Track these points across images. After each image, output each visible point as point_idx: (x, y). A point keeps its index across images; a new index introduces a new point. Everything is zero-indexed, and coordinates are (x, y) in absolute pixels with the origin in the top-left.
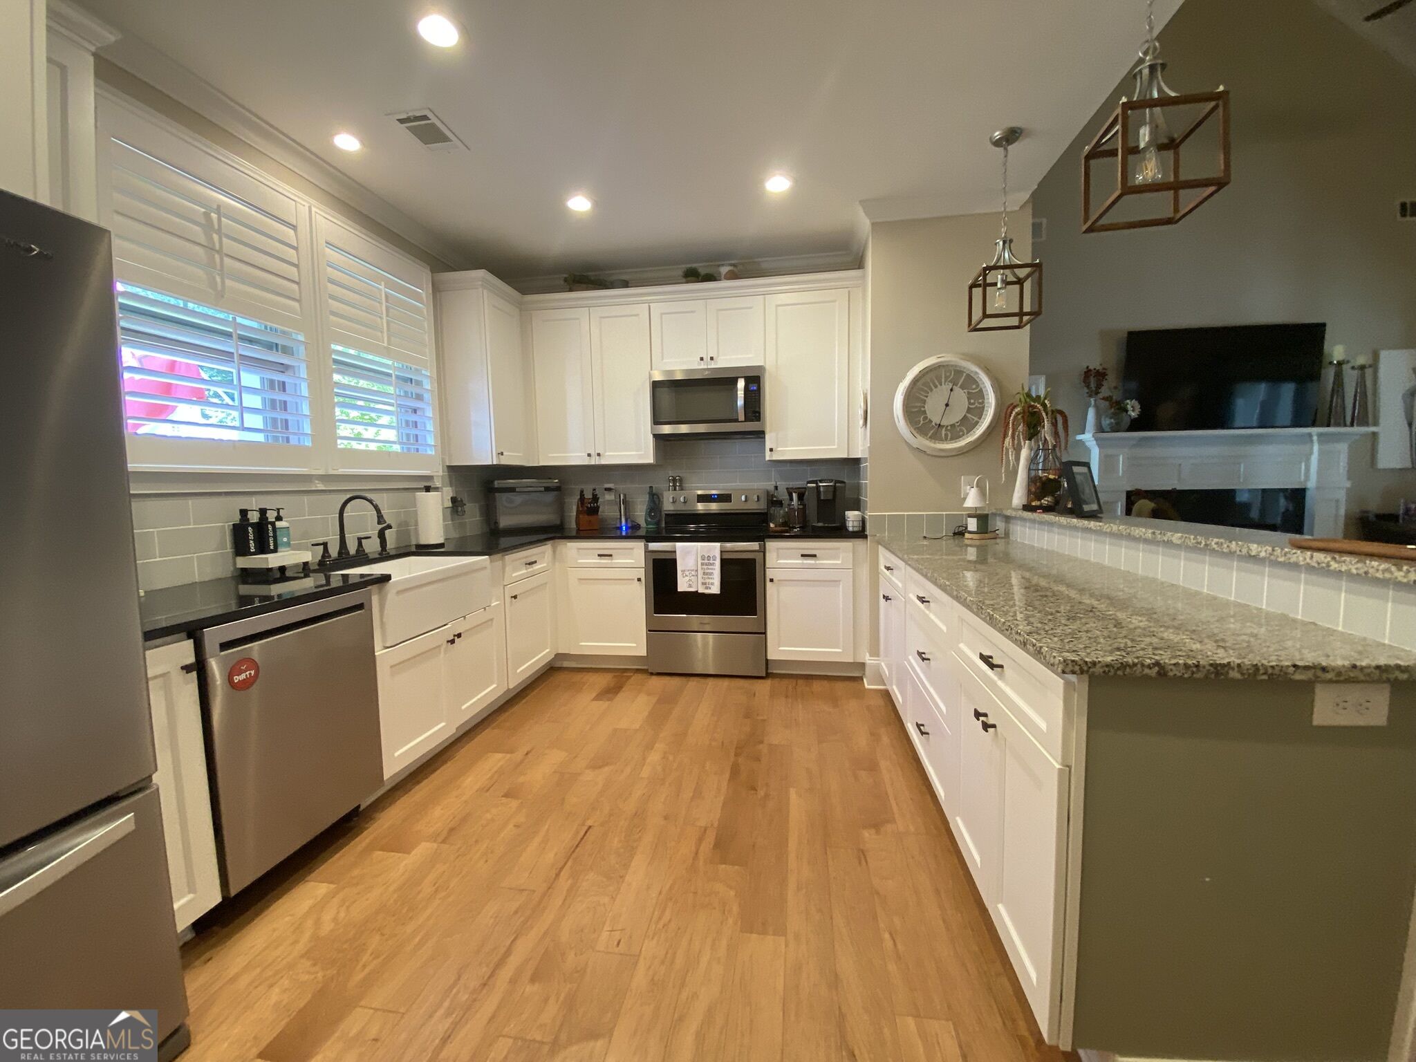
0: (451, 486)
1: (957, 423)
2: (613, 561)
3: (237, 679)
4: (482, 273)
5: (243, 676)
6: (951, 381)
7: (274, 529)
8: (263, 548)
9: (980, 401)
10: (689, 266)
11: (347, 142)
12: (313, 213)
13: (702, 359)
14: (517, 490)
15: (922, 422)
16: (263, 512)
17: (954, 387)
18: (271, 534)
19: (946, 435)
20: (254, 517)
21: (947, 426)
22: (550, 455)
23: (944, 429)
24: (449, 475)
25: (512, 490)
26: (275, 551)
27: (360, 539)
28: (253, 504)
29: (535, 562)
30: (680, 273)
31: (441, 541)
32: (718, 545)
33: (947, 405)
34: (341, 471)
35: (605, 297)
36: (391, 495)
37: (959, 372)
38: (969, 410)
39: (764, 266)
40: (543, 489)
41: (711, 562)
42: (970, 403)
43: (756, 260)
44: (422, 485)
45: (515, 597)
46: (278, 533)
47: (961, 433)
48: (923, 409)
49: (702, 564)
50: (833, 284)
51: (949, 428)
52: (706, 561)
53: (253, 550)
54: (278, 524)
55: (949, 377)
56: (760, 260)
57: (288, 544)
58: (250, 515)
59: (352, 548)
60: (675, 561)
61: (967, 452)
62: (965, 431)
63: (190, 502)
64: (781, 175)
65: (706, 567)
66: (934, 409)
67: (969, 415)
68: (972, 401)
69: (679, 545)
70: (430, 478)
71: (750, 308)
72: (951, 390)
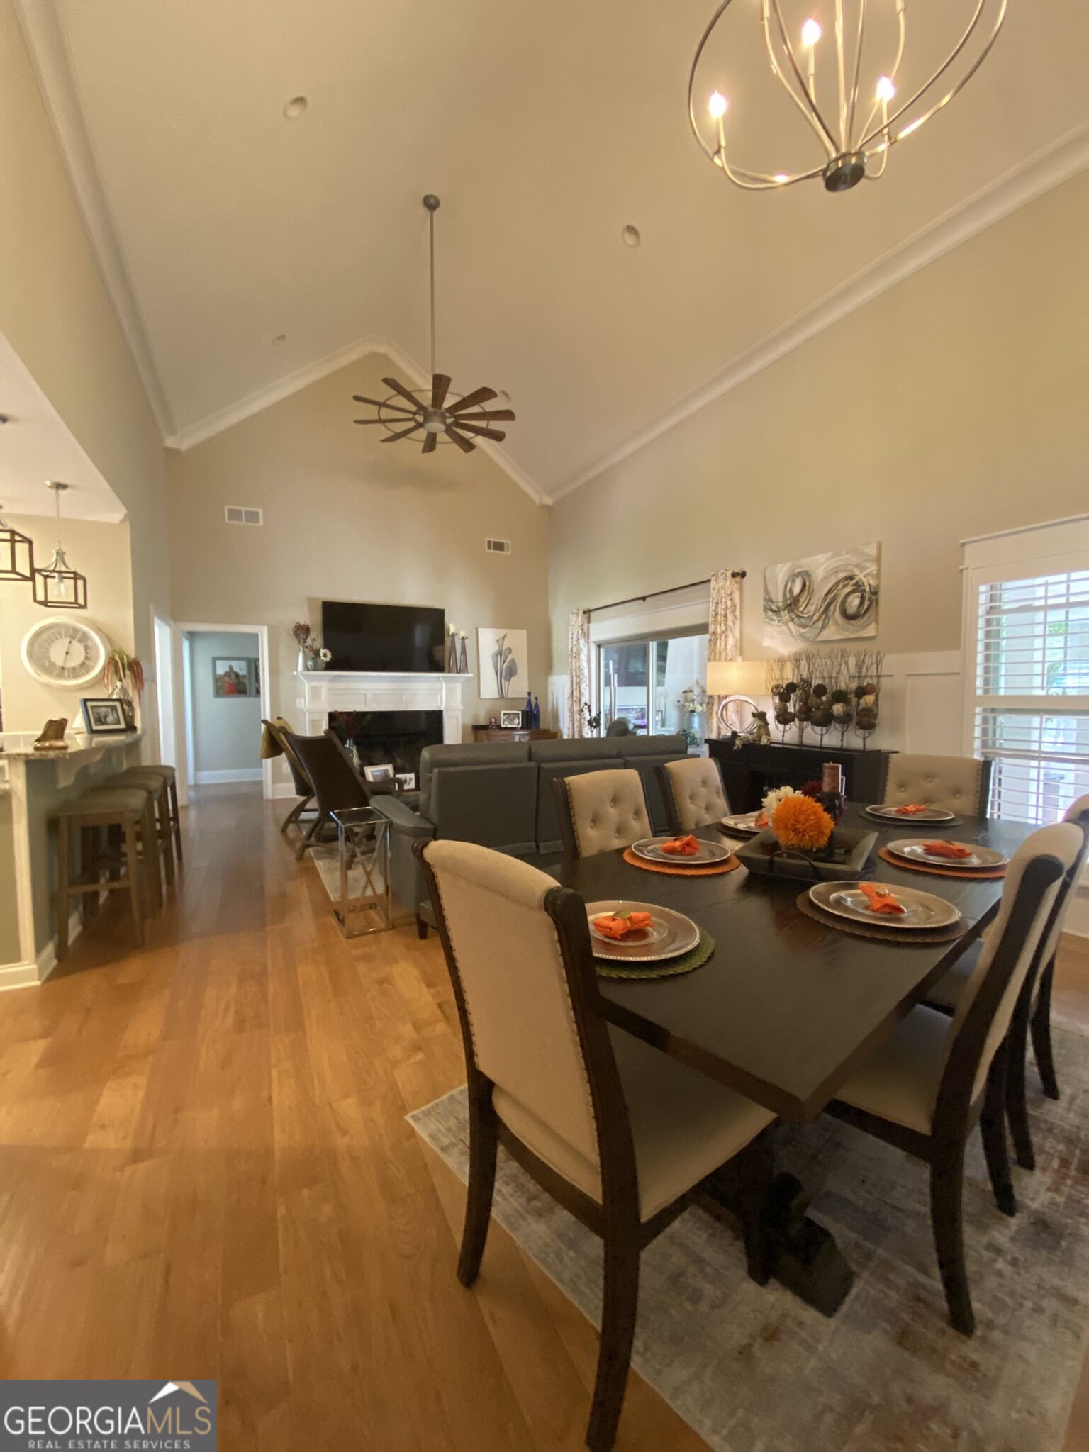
1: (78, 666)
6: (69, 636)
9: (95, 652)
15: (47, 665)
17: (72, 640)
21: (69, 669)
23: (66, 671)
33: (67, 653)
37: (76, 629)
38: (87, 658)
42: (87, 653)
48: (47, 655)
55: (68, 632)
67: (86, 662)
68: (89, 651)
72: (69, 643)
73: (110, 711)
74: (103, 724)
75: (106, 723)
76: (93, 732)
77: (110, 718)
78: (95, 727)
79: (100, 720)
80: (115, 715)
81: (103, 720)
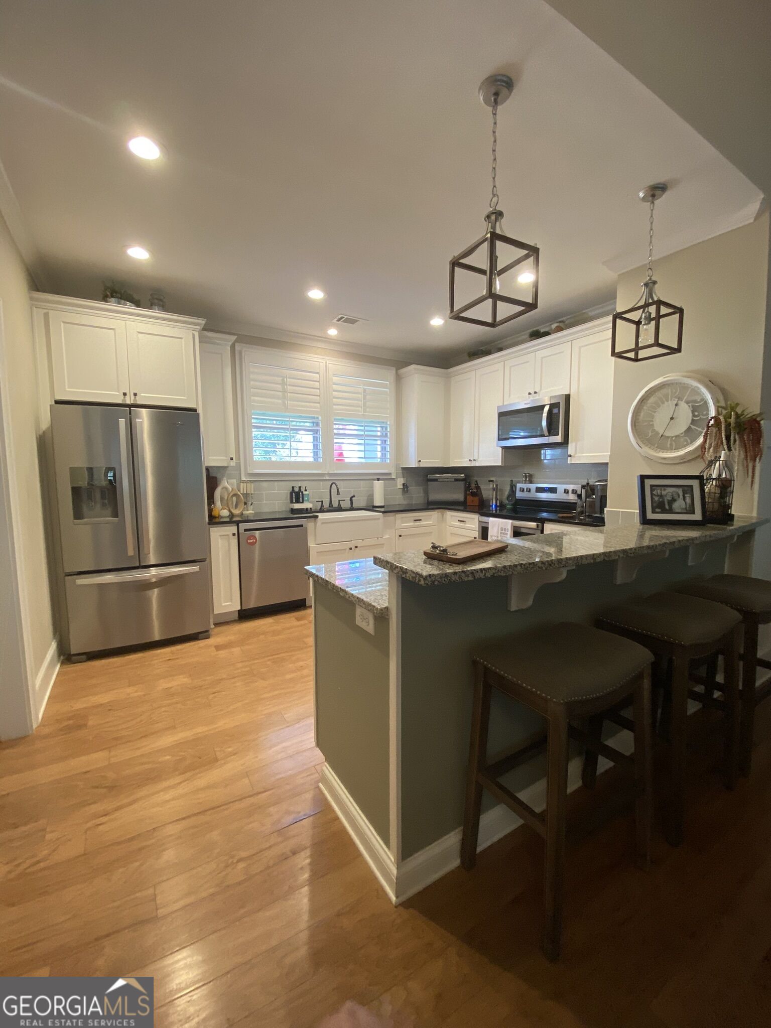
0: (404, 478)
1: (682, 434)
2: (466, 525)
3: (249, 541)
4: (413, 366)
5: (251, 541)
6: (676, 397)
7: (303, 494)
8: (298, 501)
9: (705, 413)
10: (531, 330)
11: (333, 332)
12: (327, 364)
13: (530, 394)
14: (439, 480)
15: (650, 435)
16: (300, 487)
17: (680, 402)
18: (301, 496)
19: (671, 445)
20: (297, 490)
21: (673, 437)
22: (456, 460)
23: (669, 440)
24: (403, 473)
25: (436, 480)
26: (303, 502)
27: (339, 501)
28: (297, 485)
29: (421, 520)
30: (527, 336)
31: (382, 505)
32: (510, 521)
33: (672, 418)
34: (336, 472)
35: (482, 362)
36: (364, 482)
37: (684, 387)
38: (693, 422)
39: (591, 314)
40: (453, 480)
41: (506, 532)
42: (694, 416)
43: (584, 311)
44: (376, 477)
45: (400, 536)
46: (304, 496)
47: (685, 443)
48: (651, 423)
49: (501, 533)
50: (597, 329)
51: (674, 439)
52: (503, 532)
53: (294, 501)
54: (305, 493)
55: (675, 393)
56: (587, 310)
57: (308, 500)
58: (295, 488)
59: (335, 505)
60: (488, 528)
61: (689, 461)
62: (689, 441)
63: (276, 483)
64: (529, 272)
65: (502, 535)
66: (660, 422)
67: (693, 427)
68: (696, 414)
69: (491, 519)
70: (390, 474)
71: (562, 352)
72: (676, 405)
73: (681, 494)
74: (664, 511)
75: (671, 511)
76: (645, 521)
77: (679, 504)
78: (650, 516)
79: (660, 506)
80: (688, 500)
81: (667, 507)
